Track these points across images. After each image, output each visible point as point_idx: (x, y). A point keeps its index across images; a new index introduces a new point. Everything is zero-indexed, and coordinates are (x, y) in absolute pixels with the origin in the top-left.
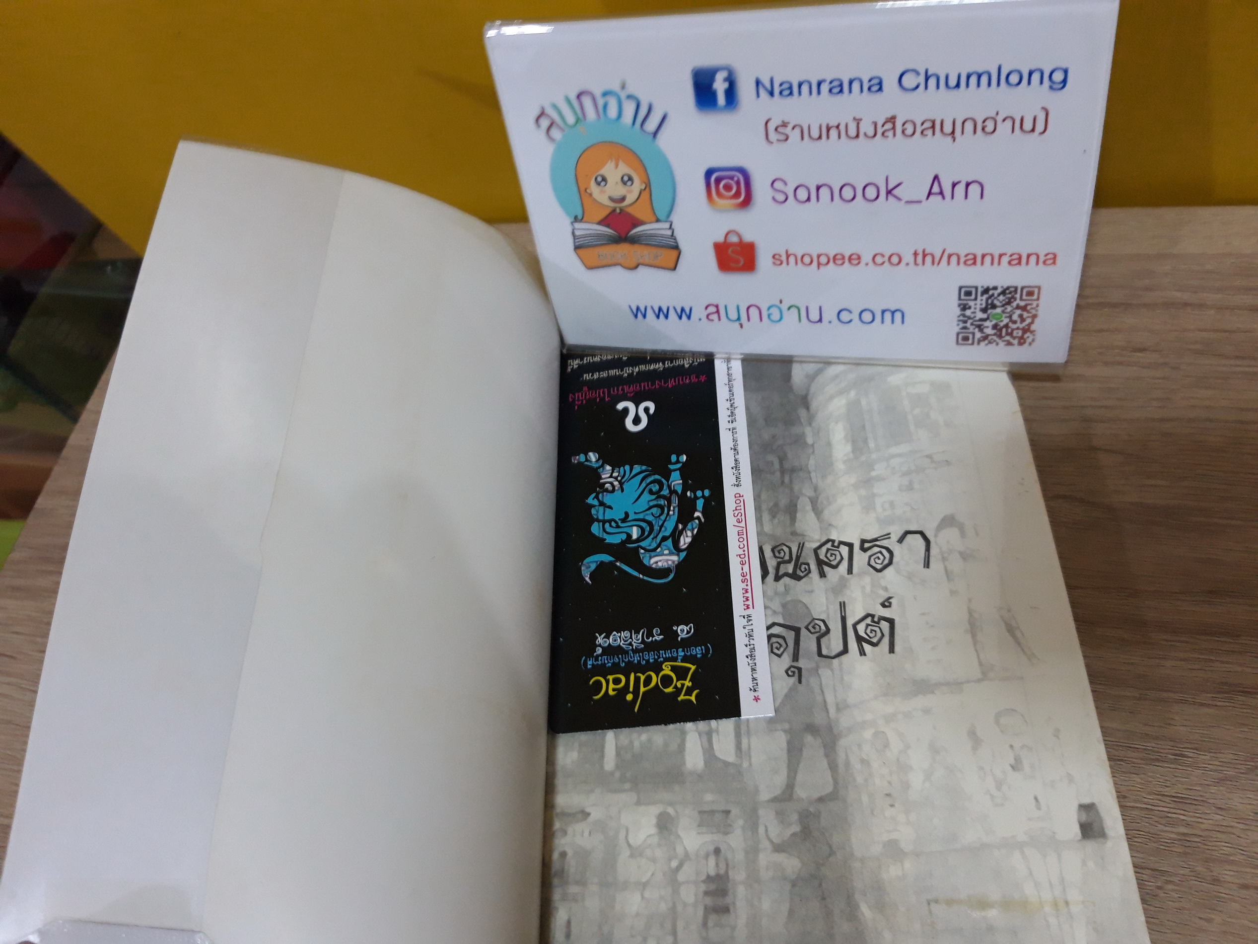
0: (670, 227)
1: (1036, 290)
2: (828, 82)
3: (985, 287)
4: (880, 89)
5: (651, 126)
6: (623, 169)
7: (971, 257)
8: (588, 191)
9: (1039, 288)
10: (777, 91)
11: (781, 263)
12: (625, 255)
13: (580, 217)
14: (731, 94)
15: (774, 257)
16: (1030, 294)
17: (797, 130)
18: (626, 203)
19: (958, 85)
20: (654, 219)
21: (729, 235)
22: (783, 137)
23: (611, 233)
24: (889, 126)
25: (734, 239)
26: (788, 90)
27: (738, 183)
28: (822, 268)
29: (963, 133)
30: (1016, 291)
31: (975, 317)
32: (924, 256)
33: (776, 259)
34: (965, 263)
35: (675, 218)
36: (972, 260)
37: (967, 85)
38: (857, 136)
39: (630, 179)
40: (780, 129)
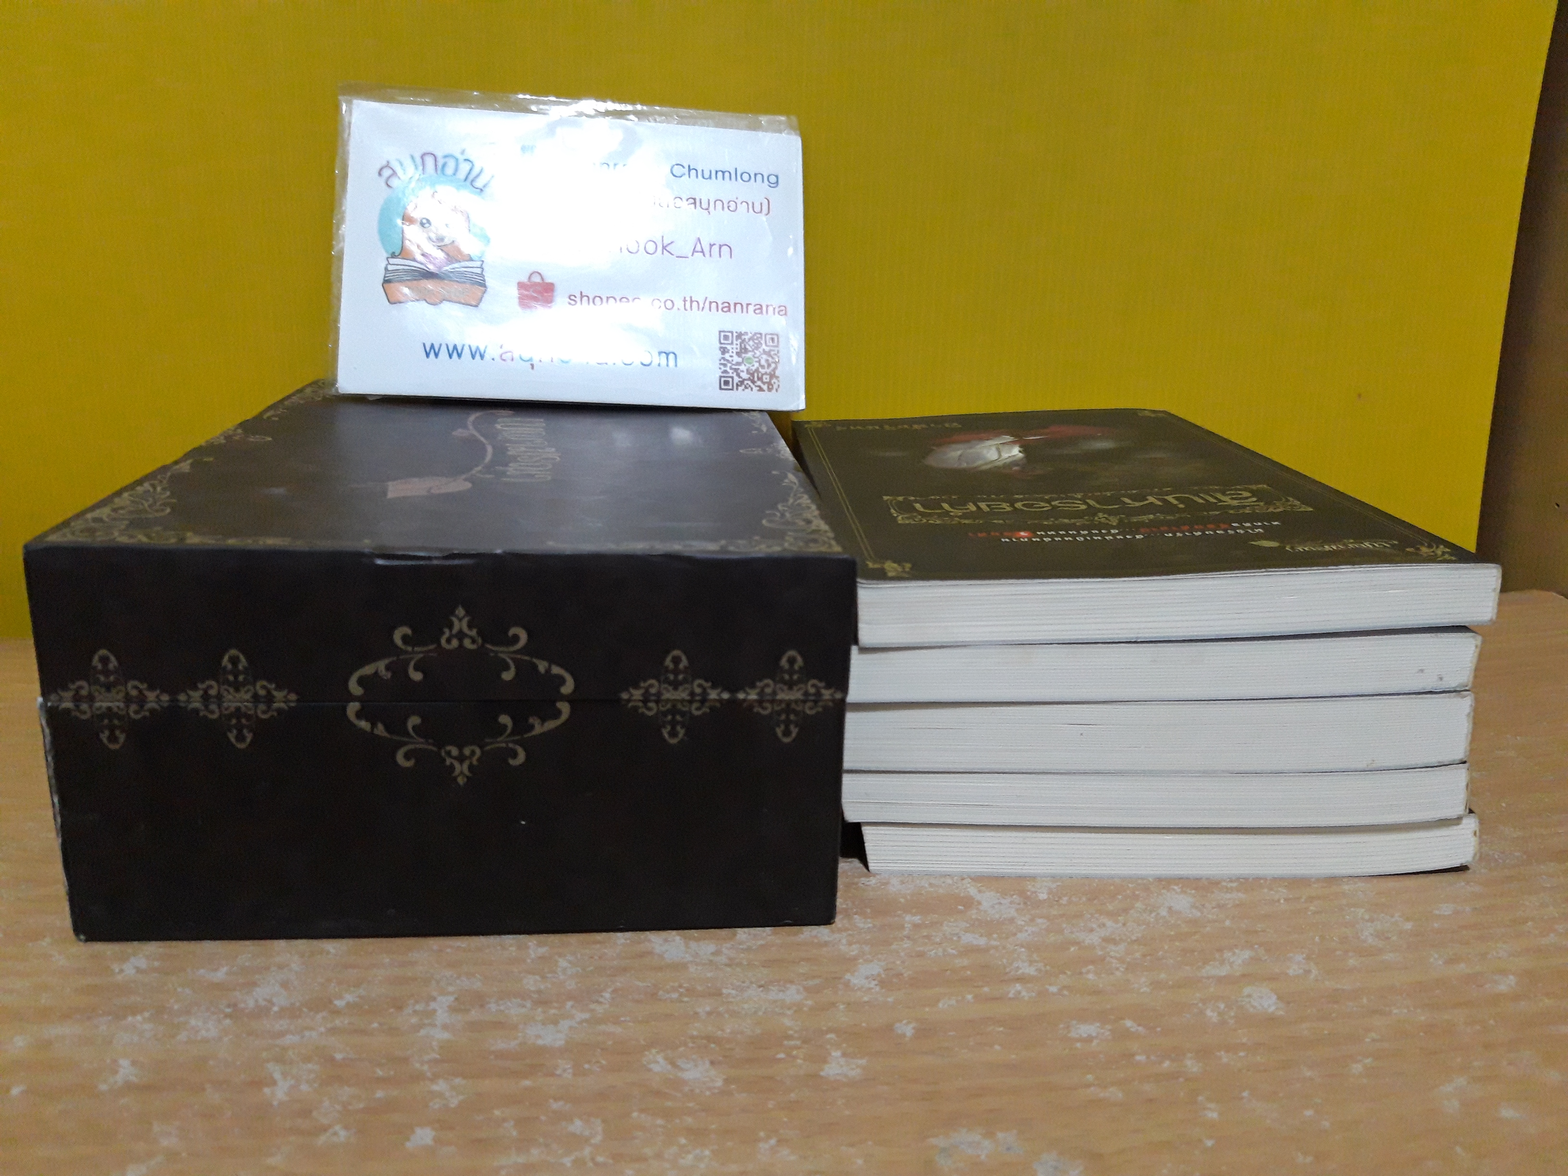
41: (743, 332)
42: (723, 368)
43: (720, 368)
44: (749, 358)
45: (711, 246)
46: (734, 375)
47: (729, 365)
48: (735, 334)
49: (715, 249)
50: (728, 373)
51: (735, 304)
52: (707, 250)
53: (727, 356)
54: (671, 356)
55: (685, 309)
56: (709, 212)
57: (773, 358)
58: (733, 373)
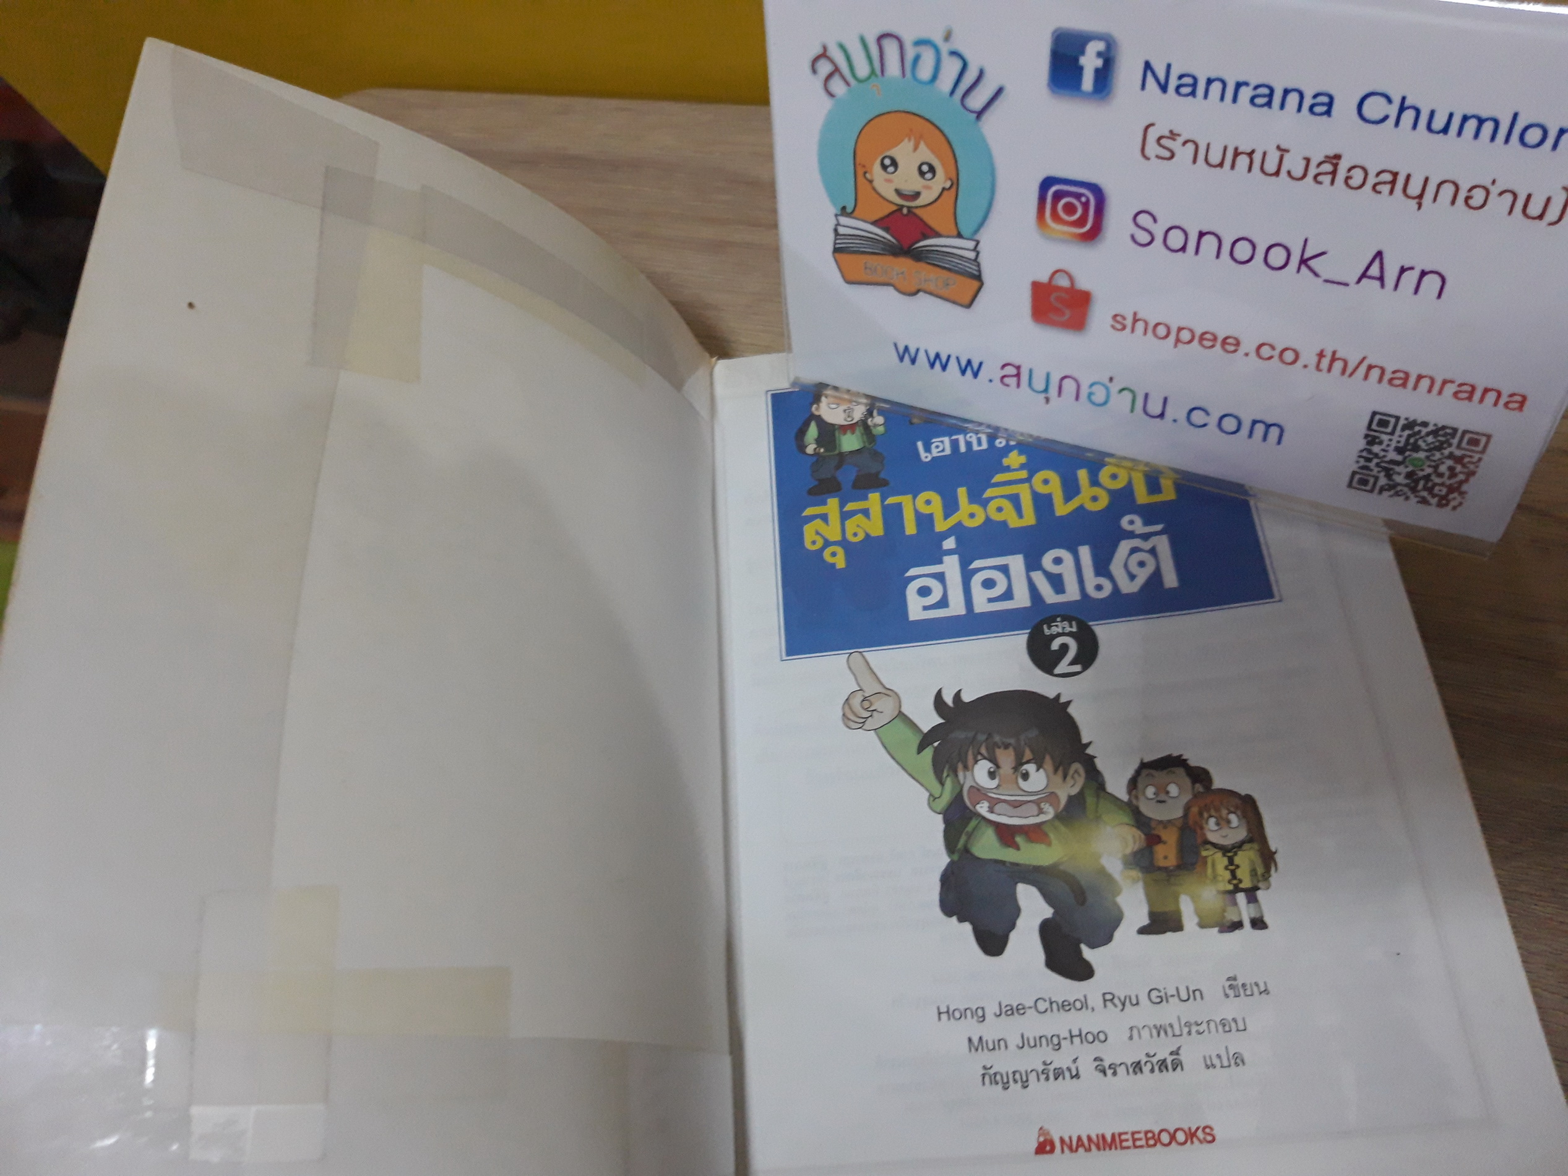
0: (975, 249)
1: (1483, 440)
2: (1252, 87)
3: (1411, 419)
4: (1328, 113)
5: (977, 101)
6: (925, 154)
7: (1401, 375)
8: (868, 176)
9: (1489, 437)
10: (1173, 83)
11: (1124, 328)
12: (902, 273)
13: (849, 210)
14: (1104, 77)
15: (1116, 316)
16: (1474, 442)
17: (1190, 147)
18: (920, 202)
19: (1445, 130)
20: (955, 233)
21: (1058, 274)
22: (1167, 154)
23: (889, 240)
24: (1328, 167)
25: (1063, 282)
26: (1189, 86)
27: (1086, 205)
28: (1180, 345)
29: (1435, 199)
30: (1453, 435)
31: (1384, 456)
32: (1333, 359)
33: (1118, 322)
34: (1391, 381)
35: (984, 237)
36: (1401, 379)
37: (1459, 133)
38: (1277, 173)
39: (932, 169)
40: (1163, 141)
41: (1419, 421)
42: (1362, 462)
43: (1358, 462)
44: (1419, 459)
45: (1403, 270)
46: (1382, 474)
47: (1375, 461)
48: (1402, 422)
49: (1410, 278)
50: (1371, 470)
51: (1420, 377)
52: (1390, 279)
53: (1376, 449)
54: (1274, 432)
55: (1318, 368)
56: (1420, 206)
57: (1467, 468)
58: (1379, 472)
